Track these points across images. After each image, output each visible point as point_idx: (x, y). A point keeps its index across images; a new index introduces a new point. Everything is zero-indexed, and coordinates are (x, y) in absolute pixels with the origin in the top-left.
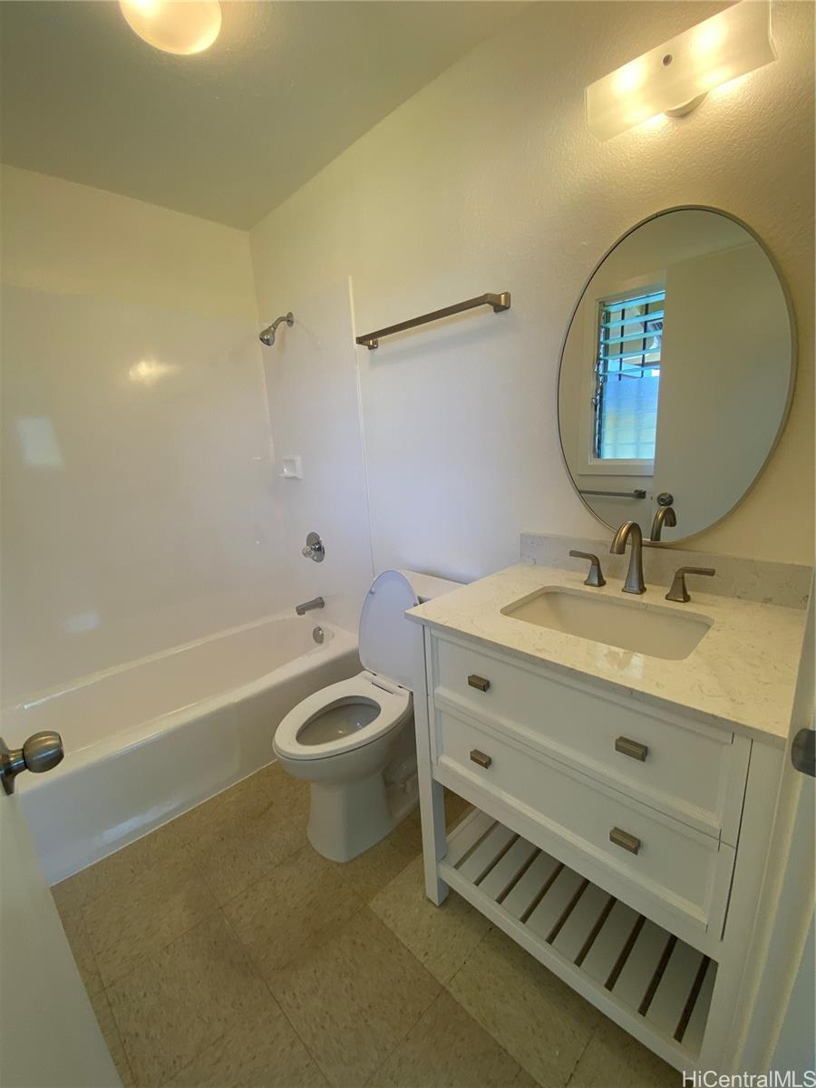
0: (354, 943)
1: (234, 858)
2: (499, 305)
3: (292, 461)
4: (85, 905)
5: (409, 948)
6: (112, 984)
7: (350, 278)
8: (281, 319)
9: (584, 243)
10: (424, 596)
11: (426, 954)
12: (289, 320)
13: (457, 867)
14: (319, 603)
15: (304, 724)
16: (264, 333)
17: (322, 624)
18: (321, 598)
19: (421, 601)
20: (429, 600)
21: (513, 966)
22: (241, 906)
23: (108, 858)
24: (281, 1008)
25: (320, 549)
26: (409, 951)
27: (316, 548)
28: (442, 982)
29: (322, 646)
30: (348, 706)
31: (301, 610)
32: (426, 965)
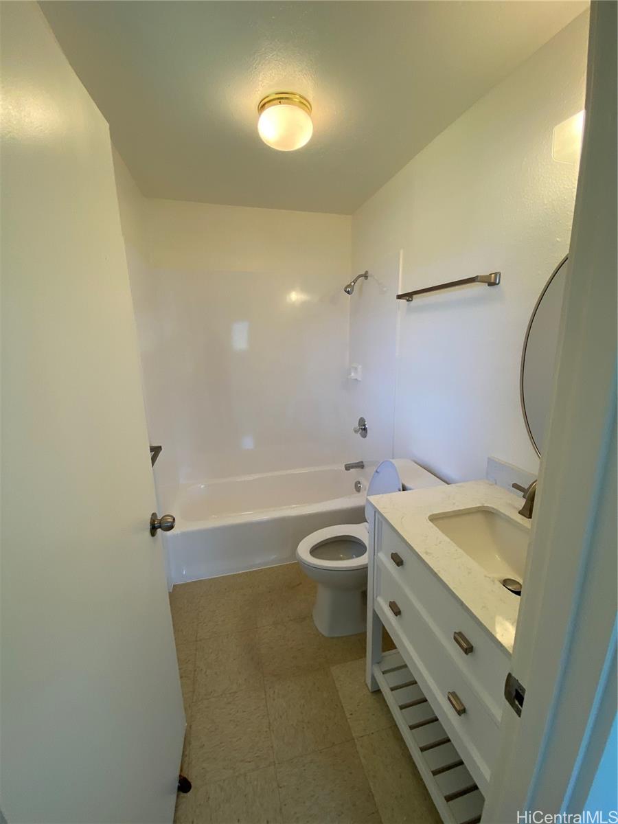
0: (314, 684)
1: (272, 605)
2: (491, 281)
3: (356, 369)
4: (202, 596)
5: (344, 705)
6: (200, 640)
7: (402, 252)
8: (360, 276)
9: (558, 239)
10: (407, 485)
11: (351, 714)
12: (366, 276)
13: (384, 673)
14: (360, 465)
15: (317, 545)
16: (346, 288)
17: (362, 480)
18: (362, 462)
19: (404, 489)
20: (410, 489)
21: (402, 754)
22: (266, 632)
23: (212, 579)
24: (265, 695)
25: (365, 429)
26: (342, 706)
27: (363, 429)
28: (354, 735)
29: (358, 494)
30: (350, 541)
31: (348, 468)
32: (349, 720)
